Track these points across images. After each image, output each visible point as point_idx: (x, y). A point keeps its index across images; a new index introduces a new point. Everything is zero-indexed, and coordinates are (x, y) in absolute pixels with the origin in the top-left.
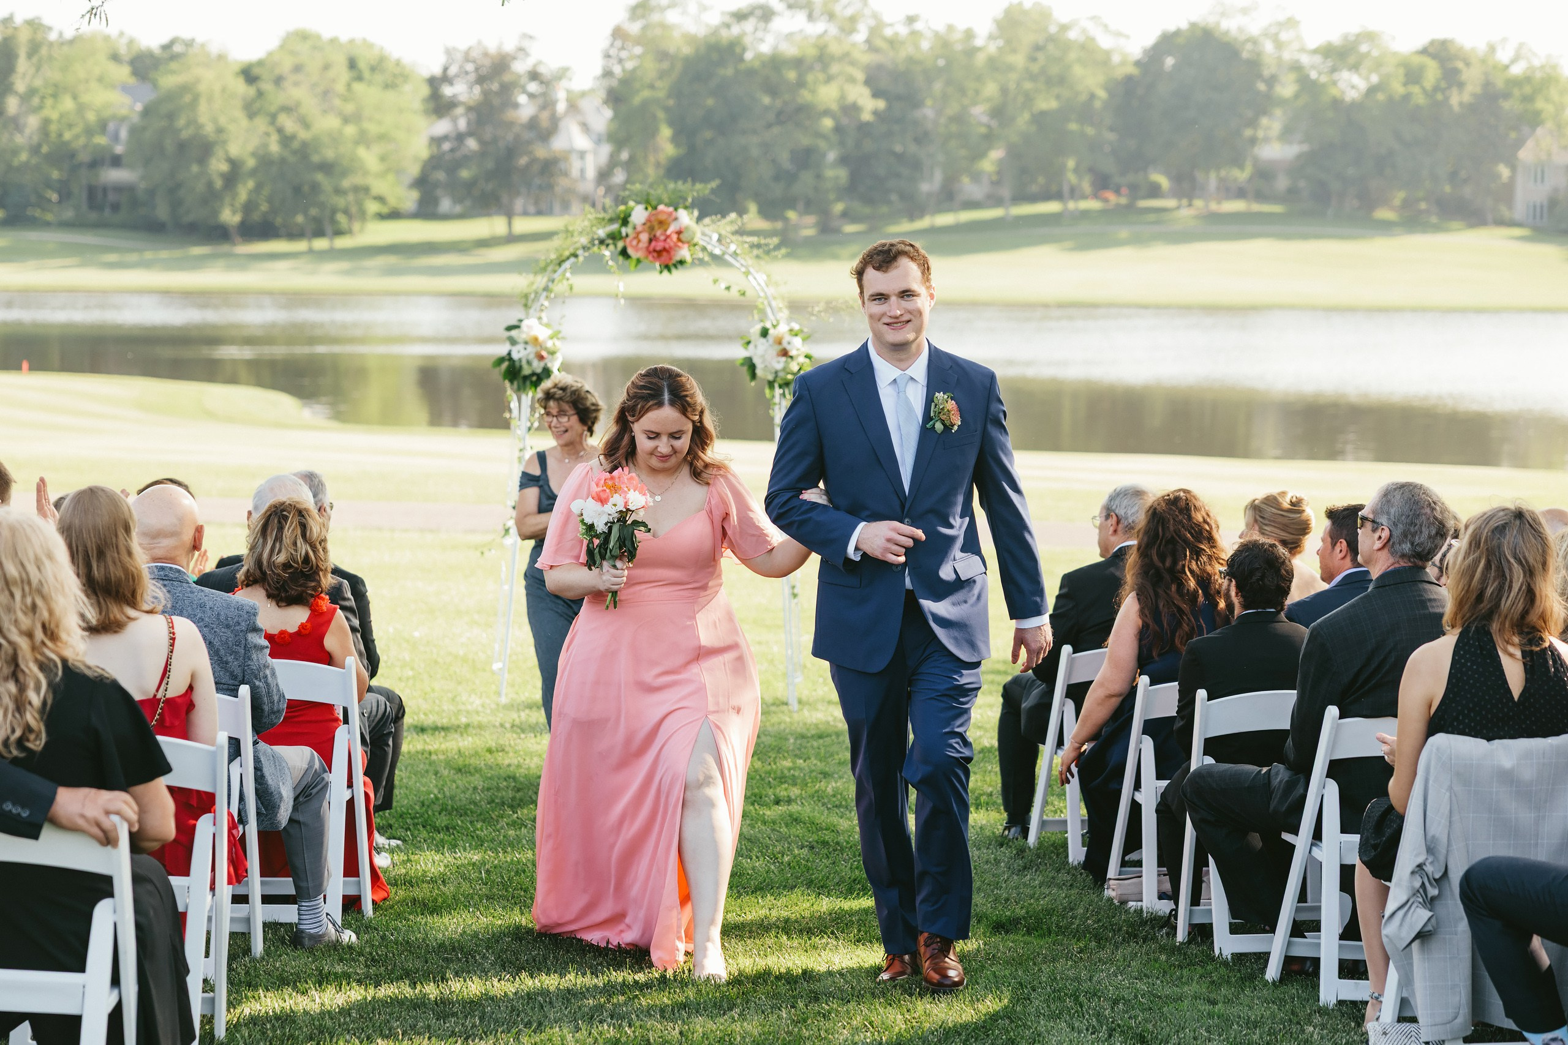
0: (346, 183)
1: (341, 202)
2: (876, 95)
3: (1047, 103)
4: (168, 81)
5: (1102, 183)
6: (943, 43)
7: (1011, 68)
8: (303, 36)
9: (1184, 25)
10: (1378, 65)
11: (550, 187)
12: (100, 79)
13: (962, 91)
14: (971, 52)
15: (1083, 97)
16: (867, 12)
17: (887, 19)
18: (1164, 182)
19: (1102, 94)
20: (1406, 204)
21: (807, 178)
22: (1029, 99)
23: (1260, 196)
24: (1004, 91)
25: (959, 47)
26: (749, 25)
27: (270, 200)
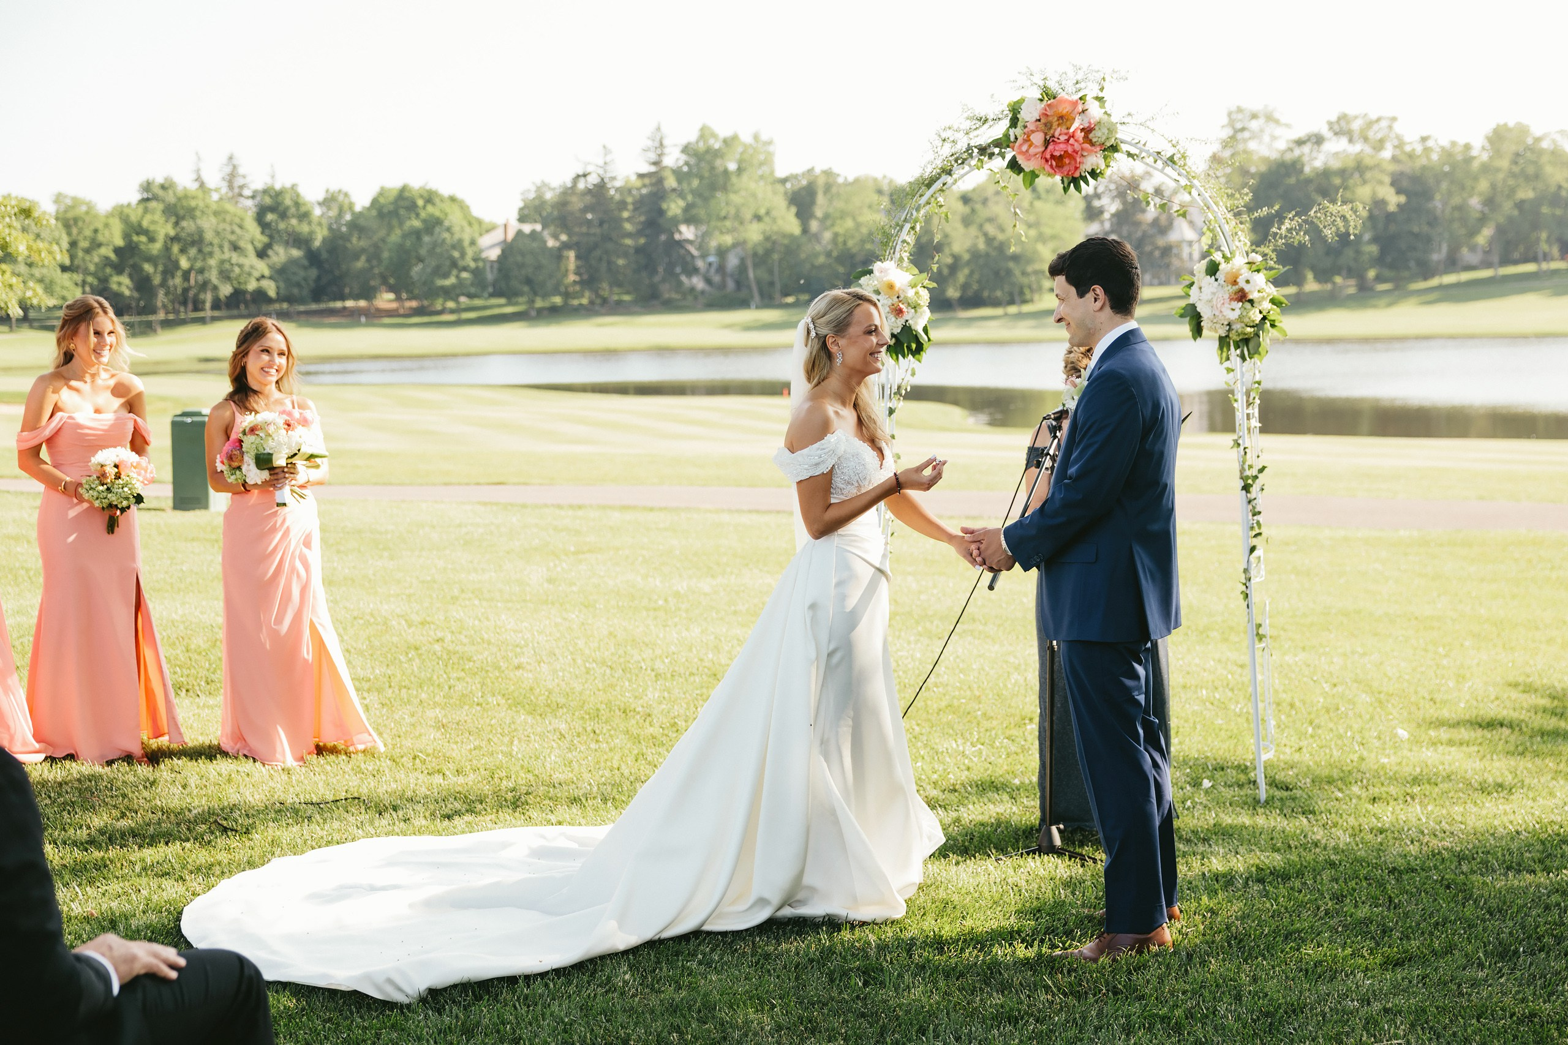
0: (1029, 269)
1: (1025, 280)
2: (1399, 192)
3: (1526, 193)
6: (1447, 154)
7: (1498, 170)
11: (1168, 266)
12: (870, 207)
13: (1463, 188)
14: (1469, 160)
15: (1553, 189)
16: (1392, 135)
17: (1407, 139)
21: (1349, 253)
22: (1512, 191)
24: (1493, 186)
25: (1460, 158)
26: (1306, 149)
27: (979, 282)
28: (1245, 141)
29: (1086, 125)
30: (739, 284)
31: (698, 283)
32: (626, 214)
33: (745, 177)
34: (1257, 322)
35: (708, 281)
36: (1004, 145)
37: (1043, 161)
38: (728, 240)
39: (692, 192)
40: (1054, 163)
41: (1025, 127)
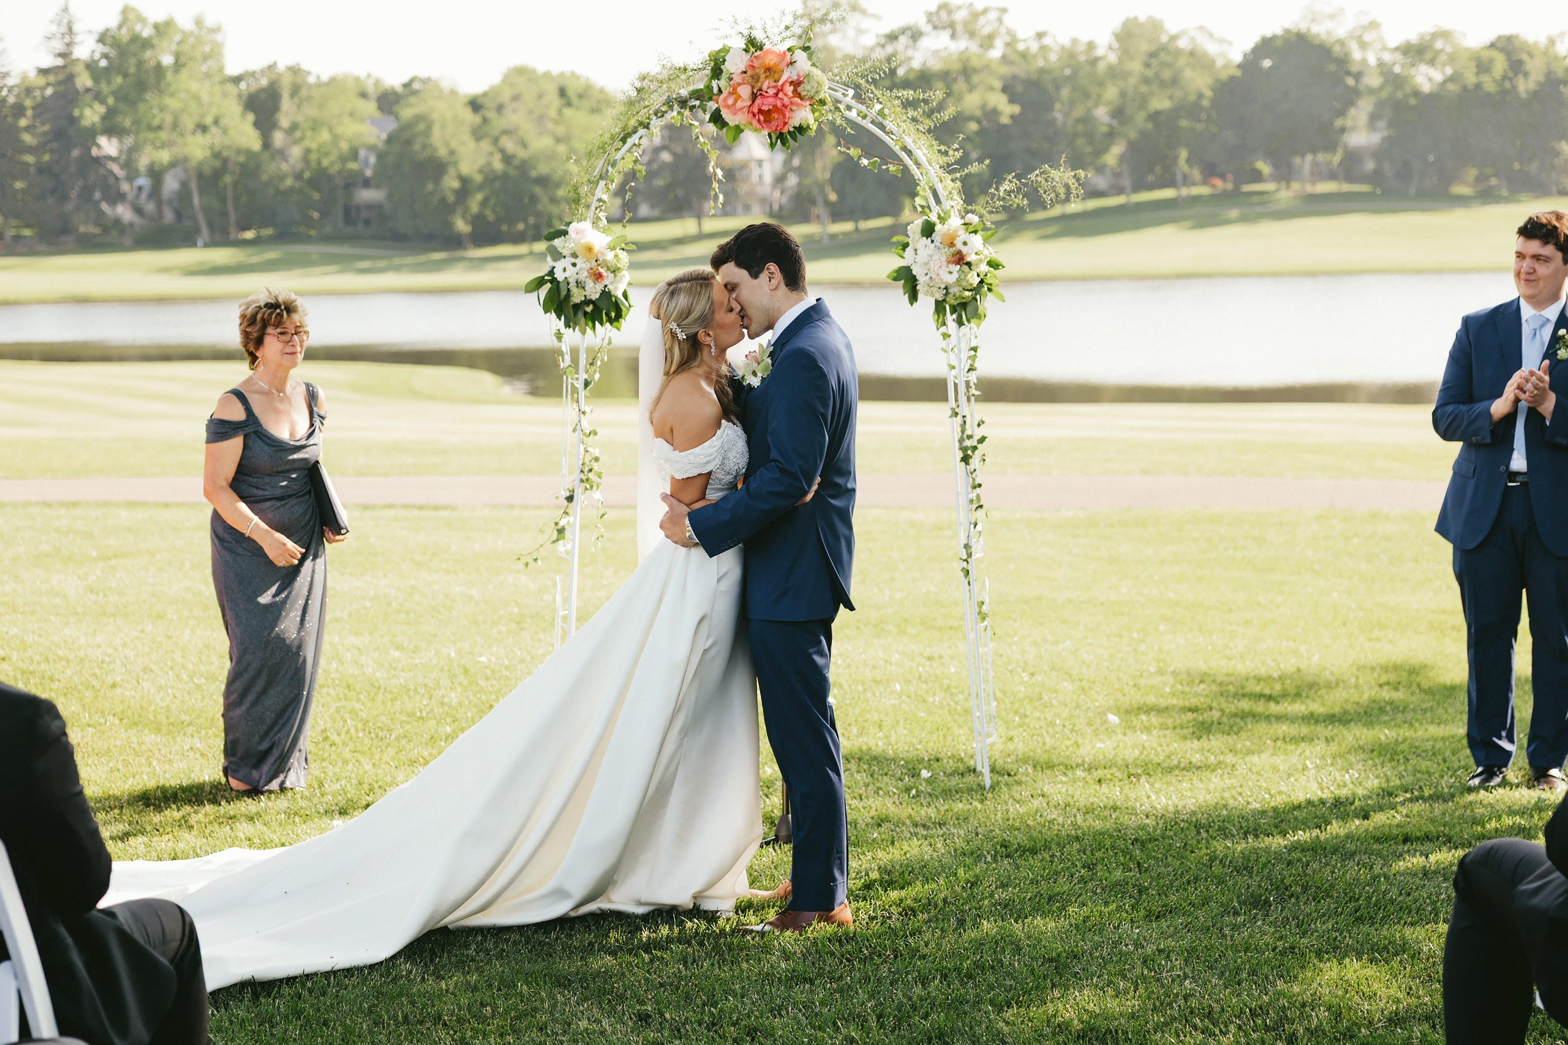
2: (1011, 101)
3: (1161, 103)
4: (407, 113)
5: (1210, 172)
6: (1069, 55)
7: (1128, 74)
8: (521, 71)
9: (1279, 31)
10: (1452, 59)
12: (351, 114)
13: (1087, 95)
14: (1094, 62)
15: (1192, 98)
16: (1003, 30)
17: (1021, 35)
18: (1264, 167)
19: (1209, 93)
20: (1479, 179)
22: (1144, 101)
23: (1350, 178)
24: (1123, 94)
25: (1082, 58)
26: (901, 44)
27: (496, 212)
28: (825, 35)
29: (795, 78)
30: (178, 214)
31: (124, 212)
32: (23, 122)
33: (184, 74)
34: (975, 285)
35: (138, 210)
36: (706, 98)
37: (751, 115)
38: (164, 156)
39: (114, 93)
40: (762, 118)
41: (731, 79)
